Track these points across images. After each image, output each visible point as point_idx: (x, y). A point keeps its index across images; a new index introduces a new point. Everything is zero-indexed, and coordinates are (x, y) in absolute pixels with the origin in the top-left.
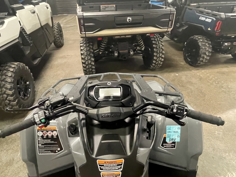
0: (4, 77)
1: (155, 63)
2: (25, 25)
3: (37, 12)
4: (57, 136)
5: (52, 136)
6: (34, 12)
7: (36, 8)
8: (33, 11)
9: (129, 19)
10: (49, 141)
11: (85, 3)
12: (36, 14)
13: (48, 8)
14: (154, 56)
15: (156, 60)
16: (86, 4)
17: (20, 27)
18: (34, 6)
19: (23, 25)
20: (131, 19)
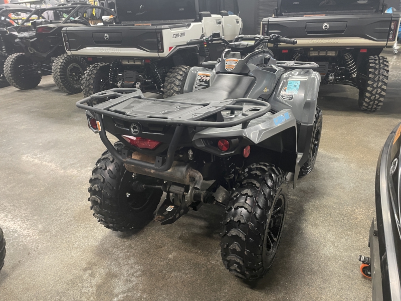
0: (176, 74)
1: (369, 98)
2: (207, 33)
3: (223, 23)
4: (209, 80)
5: (206, 80)
6: (220, 23)
7: (223, 19)
8: (218, 21)
9: (326, 26)
10: (203, 83)
11: (283, 13)
12: (221, 25)
13: (238, 22)
14: (369, 85)
15: (370, 92)
16: (285, 14)
17: (201, 33)
18: (221, 16)
19: (205, 33)
20: (328, 25)
